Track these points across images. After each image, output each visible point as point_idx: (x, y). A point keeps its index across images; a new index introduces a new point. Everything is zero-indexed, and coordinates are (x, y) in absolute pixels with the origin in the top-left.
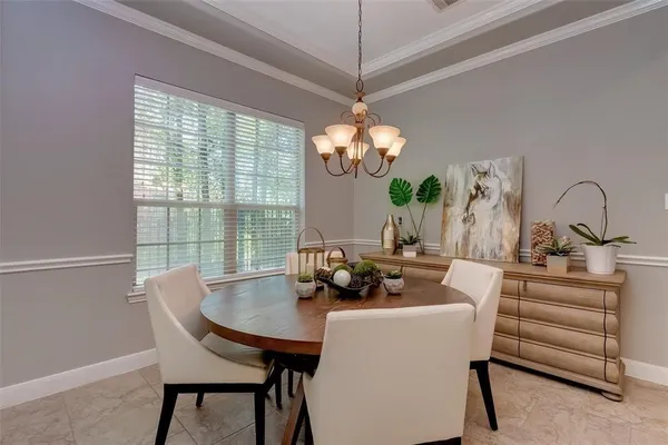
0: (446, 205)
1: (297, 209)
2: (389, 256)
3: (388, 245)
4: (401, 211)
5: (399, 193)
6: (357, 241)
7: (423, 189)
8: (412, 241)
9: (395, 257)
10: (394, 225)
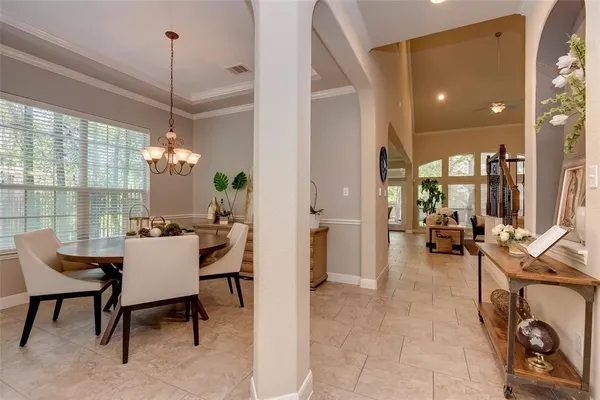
0: (249, 191)
1: (143, 192)
2: (211, 224)
3: (211, 216)
4: (221, 195)
5: (220, 183)
6: (194, 215)
7: (236, 180)
8: (227, 214)
9: (216, 225)
10: (216, 204)
